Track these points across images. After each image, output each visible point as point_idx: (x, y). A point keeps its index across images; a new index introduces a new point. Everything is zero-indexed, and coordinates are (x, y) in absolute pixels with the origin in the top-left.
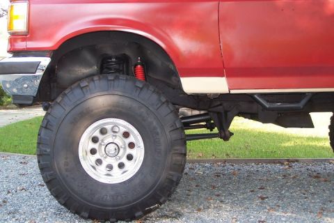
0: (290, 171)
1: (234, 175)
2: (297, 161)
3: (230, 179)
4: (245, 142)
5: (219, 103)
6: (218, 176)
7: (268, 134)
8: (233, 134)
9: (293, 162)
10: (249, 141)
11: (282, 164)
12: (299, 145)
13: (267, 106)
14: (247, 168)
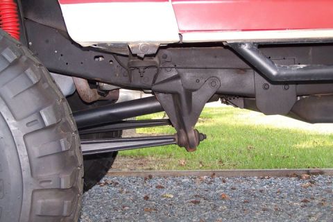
0: (313, 190)
1: (223, 199)
2: (322, 173)
3: (215, 207)
4: (248, 143)
5: (174, 73)
6: (196, 202)
7: (278, 131)
8: (205, 137)
9: (316, 174)
10: (253, 141)
11: (299, 177)
12: (319, 146)
13: (274, 73)
14: (245, 185)
